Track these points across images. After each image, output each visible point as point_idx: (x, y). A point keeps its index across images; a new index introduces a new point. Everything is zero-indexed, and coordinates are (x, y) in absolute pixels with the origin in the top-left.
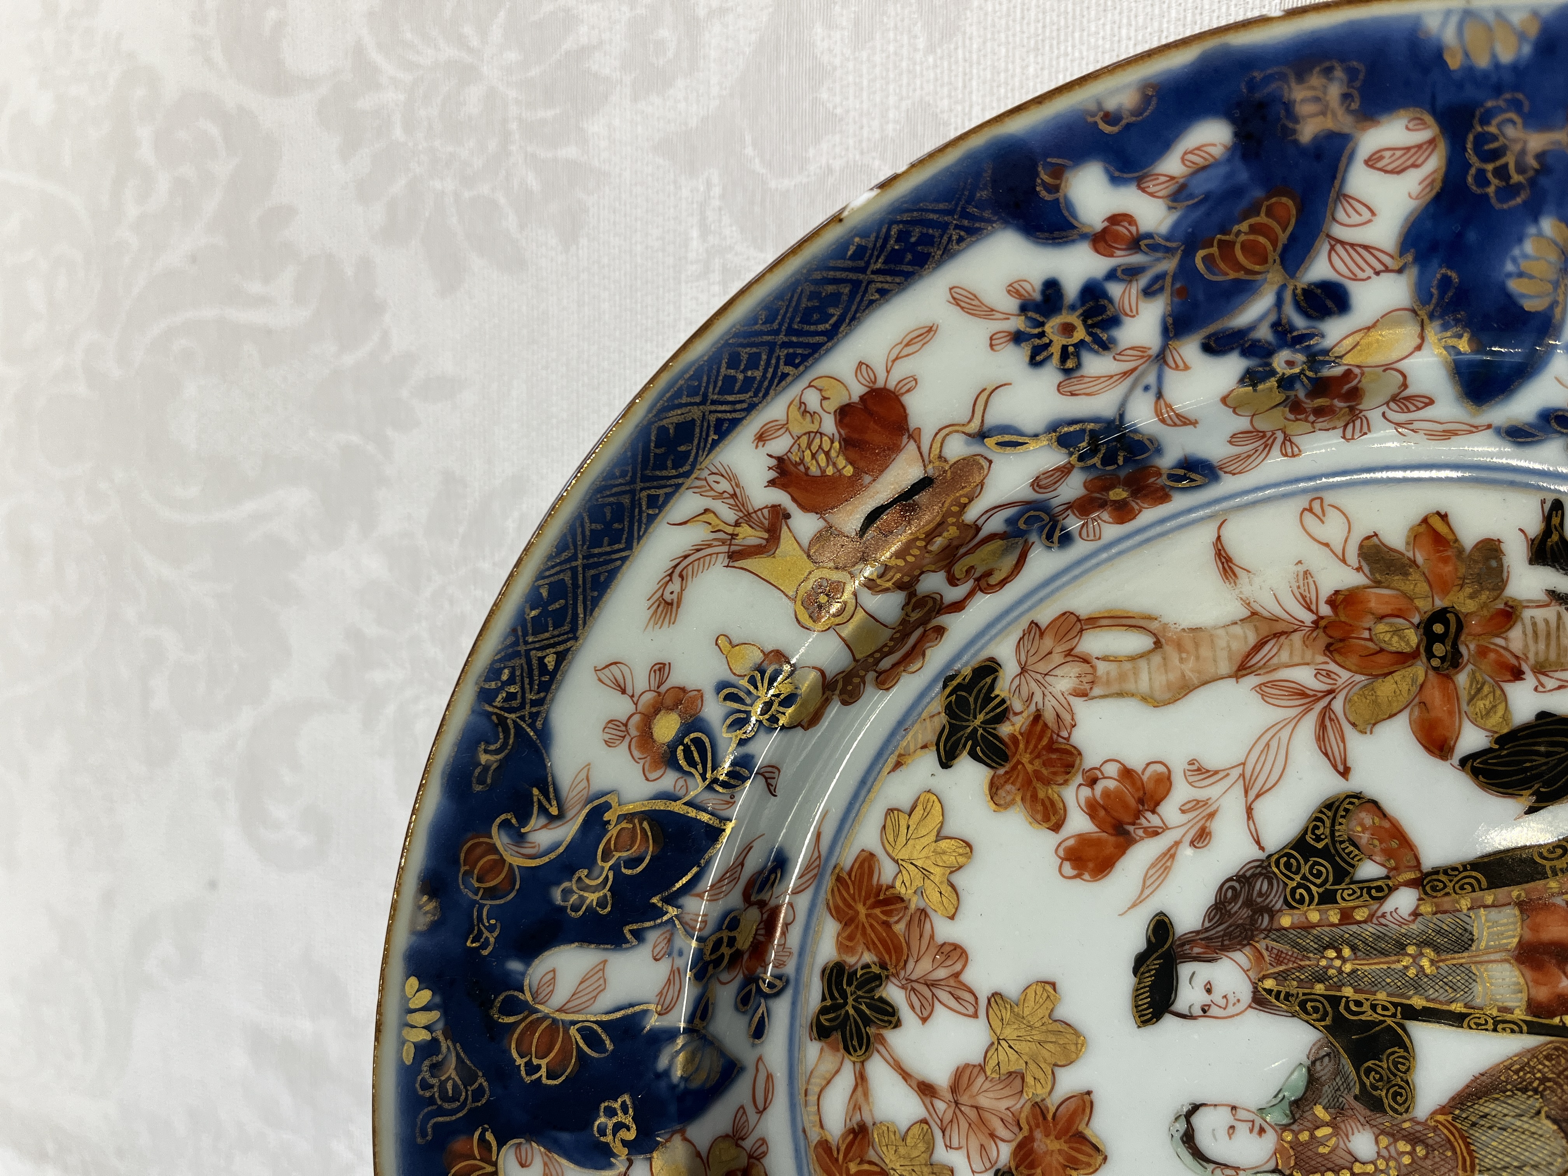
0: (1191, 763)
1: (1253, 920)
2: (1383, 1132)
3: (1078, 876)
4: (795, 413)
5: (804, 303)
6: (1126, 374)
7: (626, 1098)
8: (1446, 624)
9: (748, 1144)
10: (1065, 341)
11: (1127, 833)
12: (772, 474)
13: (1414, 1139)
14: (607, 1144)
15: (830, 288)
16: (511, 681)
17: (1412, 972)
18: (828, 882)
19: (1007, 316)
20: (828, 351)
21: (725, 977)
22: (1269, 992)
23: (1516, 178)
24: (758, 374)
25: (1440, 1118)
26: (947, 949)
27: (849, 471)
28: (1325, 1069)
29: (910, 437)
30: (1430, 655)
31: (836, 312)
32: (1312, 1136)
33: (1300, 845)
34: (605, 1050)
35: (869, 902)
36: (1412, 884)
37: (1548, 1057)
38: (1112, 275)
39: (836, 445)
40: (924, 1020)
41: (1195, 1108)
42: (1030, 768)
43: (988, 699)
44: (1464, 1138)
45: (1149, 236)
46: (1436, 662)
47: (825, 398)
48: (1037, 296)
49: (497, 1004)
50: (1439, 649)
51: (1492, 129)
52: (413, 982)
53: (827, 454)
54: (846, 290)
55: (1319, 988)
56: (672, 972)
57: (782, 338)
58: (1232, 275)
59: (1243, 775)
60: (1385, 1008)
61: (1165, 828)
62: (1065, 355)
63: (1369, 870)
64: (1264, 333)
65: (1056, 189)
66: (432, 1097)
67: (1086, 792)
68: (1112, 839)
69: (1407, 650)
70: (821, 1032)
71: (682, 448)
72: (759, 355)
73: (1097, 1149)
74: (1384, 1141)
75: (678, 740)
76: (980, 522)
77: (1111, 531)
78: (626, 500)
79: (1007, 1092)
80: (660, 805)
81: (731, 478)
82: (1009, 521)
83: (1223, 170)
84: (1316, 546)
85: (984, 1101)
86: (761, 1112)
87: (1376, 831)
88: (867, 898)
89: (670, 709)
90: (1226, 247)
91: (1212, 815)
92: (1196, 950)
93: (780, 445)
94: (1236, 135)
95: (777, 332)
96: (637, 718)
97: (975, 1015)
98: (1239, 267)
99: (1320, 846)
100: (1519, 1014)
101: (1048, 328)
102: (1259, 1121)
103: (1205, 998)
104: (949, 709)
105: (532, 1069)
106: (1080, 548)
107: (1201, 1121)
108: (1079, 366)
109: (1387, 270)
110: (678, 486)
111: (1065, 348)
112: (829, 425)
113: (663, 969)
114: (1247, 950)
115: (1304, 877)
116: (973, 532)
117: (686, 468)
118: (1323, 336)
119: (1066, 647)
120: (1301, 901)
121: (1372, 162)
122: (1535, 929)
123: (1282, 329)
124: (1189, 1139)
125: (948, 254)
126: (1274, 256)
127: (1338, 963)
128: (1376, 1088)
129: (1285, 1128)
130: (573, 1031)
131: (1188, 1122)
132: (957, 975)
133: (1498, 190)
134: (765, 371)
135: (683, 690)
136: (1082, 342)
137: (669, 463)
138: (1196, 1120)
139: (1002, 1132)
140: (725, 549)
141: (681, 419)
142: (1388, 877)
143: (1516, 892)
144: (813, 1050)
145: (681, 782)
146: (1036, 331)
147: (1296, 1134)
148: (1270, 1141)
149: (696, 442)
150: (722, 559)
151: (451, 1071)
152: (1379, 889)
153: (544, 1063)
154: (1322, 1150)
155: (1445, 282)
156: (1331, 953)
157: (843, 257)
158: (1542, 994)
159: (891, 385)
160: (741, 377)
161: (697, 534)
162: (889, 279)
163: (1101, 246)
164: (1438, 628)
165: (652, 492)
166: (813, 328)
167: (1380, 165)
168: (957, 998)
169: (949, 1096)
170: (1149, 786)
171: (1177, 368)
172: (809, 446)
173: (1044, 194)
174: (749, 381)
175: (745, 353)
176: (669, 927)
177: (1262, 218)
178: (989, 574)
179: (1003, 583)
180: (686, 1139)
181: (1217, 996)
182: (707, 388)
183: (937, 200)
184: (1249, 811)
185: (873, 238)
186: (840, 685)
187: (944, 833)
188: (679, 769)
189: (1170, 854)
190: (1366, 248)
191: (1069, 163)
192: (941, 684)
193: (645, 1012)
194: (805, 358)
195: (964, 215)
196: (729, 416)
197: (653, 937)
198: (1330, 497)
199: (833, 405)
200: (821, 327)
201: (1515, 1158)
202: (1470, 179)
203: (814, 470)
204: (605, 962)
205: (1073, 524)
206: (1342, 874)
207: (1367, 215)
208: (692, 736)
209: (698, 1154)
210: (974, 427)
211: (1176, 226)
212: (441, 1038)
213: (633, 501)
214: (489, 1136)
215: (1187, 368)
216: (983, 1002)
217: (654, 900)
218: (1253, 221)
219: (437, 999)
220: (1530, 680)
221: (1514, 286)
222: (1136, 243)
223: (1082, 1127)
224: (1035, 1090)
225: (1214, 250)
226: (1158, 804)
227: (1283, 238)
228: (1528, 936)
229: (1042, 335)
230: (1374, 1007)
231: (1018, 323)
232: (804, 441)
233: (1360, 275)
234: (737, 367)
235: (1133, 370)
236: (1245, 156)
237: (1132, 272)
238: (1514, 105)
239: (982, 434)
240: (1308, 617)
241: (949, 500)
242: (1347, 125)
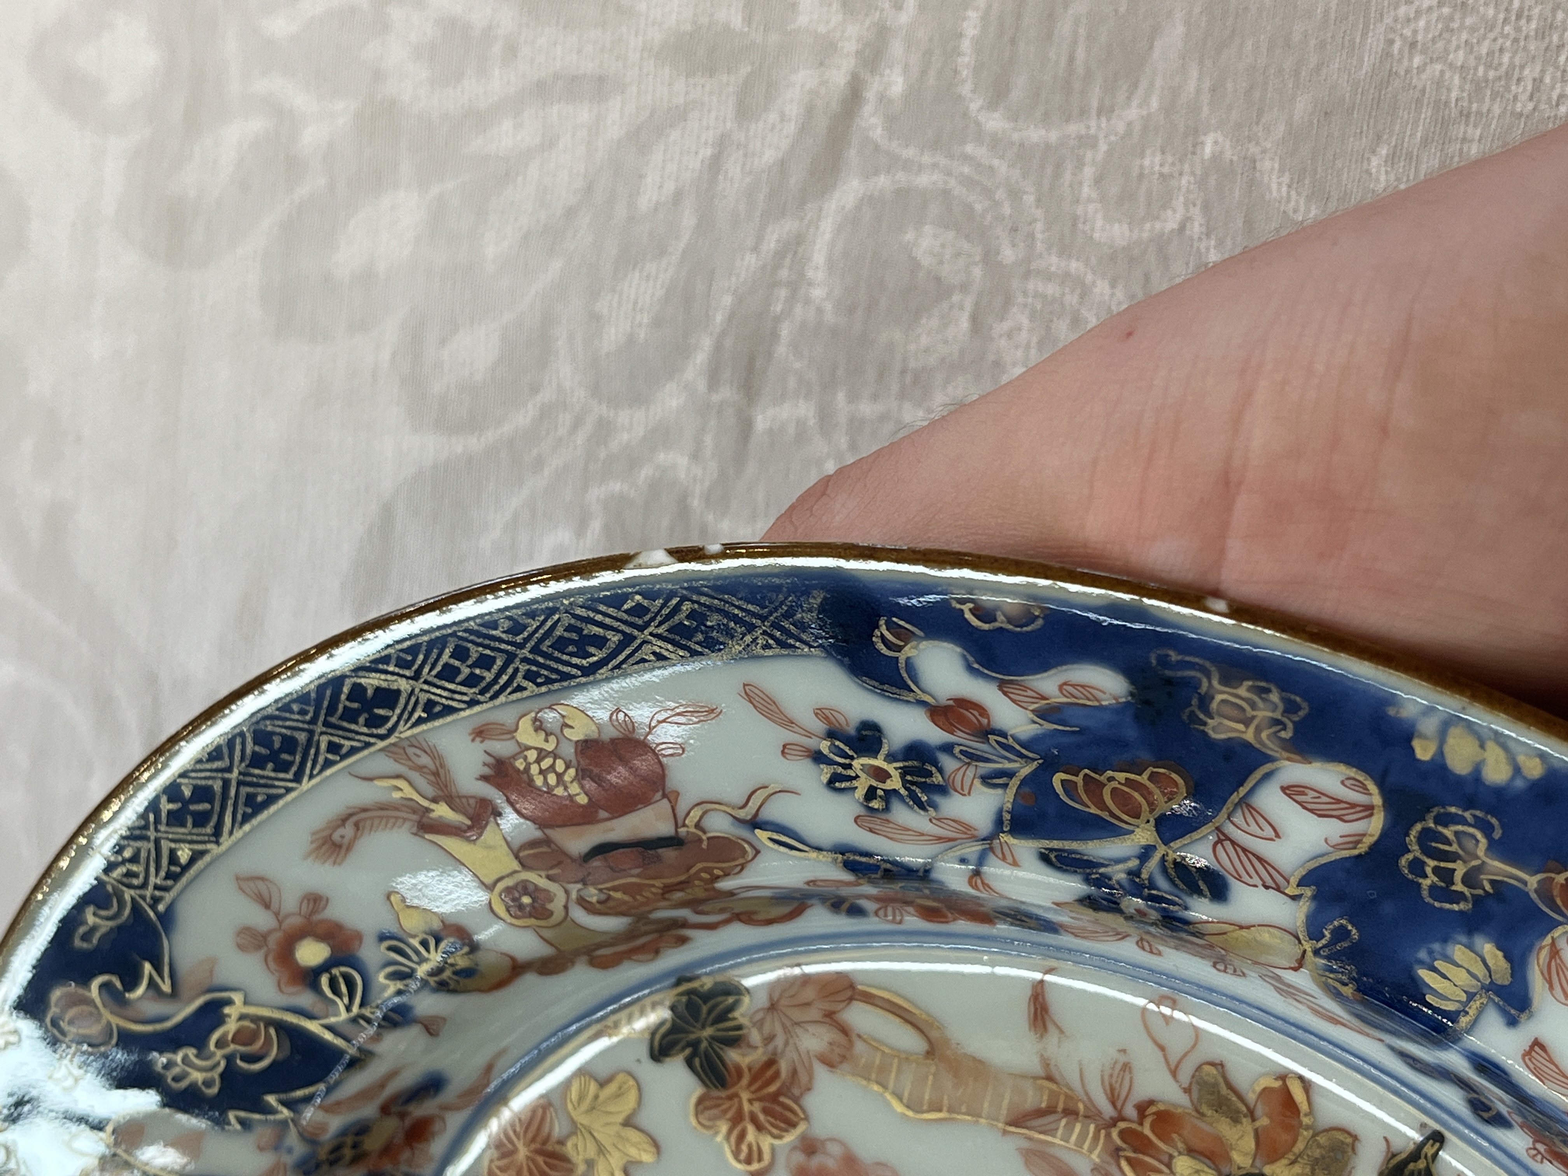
4: (526, 725)
5: (559, 632)
6: (939, 839)
10: (874, 783)
12: (487, 771)
15: (595, 630)
16: (134, 859)
19: (809, 736)
20: (580, 685)
23: (1460, 888)
24: (488, 676)
27: (582, 800)
29: (665, 796)
31: (597, 654)
35: (533, 1146)
38: (948, 748)
39: (572, 772)
42: (746, 1107)
45: (1003, 734)
47: (567, 725)
48: (850, 730)
51: (1448, 833)
53: (559, 776)
54: (614, 638)
56: (277, 1164)
57: (525, 652)
58: (1093, 810)
62: (871, 794)
64: (1118, 874)
65: (895, 648)
67: (799, 1158)
71: (381, 712)
72: (493, 660)
75: (325, 968)
76: (736, 891)
77: (921, 924)
78: (302, 737)
80: (290, 1019)
81: (436, 757)
83: (1106, 718)
84: (1151, 1044)
88: (531, 1144)
89: (320, 939)
90: (1094, 784)
93: (502, 748)
94: (1133, 695)
95: (519, 646)
96: (278, 935)
98: (1104, 807)
101: (856, 763)
104: (677, 1008)
106: (874, 924)
108: (887, 809)
109: (1278, 889)
110: (369, 744)
111: (872, 789)
112: (567, 750)
113: (266, 1160)
116: (727, 894)
117: (382, 731)
118: (1187, 908)
119: (828, 1006)
121: (1290, 790)
123: (1139, 881)
125: (750, 654)
126: (1149, 817)
133: (1434, 887)
134: (498, 675)
135: (339, 924)
136: (895, 791)
137: (361, 720)
140: (415, 818)
141: (384, 685)
145: (319, 1005)
146: (842, 760)
149: (398, 711)
150: (408, 826)
155: (1344, 930)
157: (617, 607)
159: (652, 741)
160: (466, 671)
161: (381, 794)
162: (670, 647)
163: (940, 717)
165: (336, 740)
166: (565, 657)
167: (1299, 798)
171: (1004, 859)
172: (538, 761)
173: (881, 647)
174: (475, 678)
175: (475, 652)
176: (281, 1126)
177: (1144, 778)
178: (752, 913)
179: (769, 922)
182: (422, 666)
185: (659, 602)
186: (535, 965)
187: (635, 1121)
188: (321, 992)
190: (1260, 859)
191: (920, 633)
192: (673, 980)
194: (550, 681)
195: (778, 626)
196: (444, 701)
197: (261, 1129)
199: (576, 734)
200: (576, 661)
202: (1403, 862)
203: (540, 784)
204: (201, 1134)
205: (869, 906)
207: (1270, 834)
208: (344, 969)
210: (745, 814)
211: (1039, 739)
213: (309, 741)
215: (1016, 864)
217: (268, 1099)
218: (1132, 776)
221: (1426, 975)
222: (984, 732)
225: (1079, 780)
227: (1164, 809)
229: (847, 766)
231: (821, 746)
232: (532, 755)
233: (1246, 878)
234: (463, 660)
235: (950, 840)
236: (1137, 717)
237: (973, 757)
238: (1486, 829)
239: (755, 824)
240: (1108, 1111)
241: (699, 866)
242: (1271, 747)
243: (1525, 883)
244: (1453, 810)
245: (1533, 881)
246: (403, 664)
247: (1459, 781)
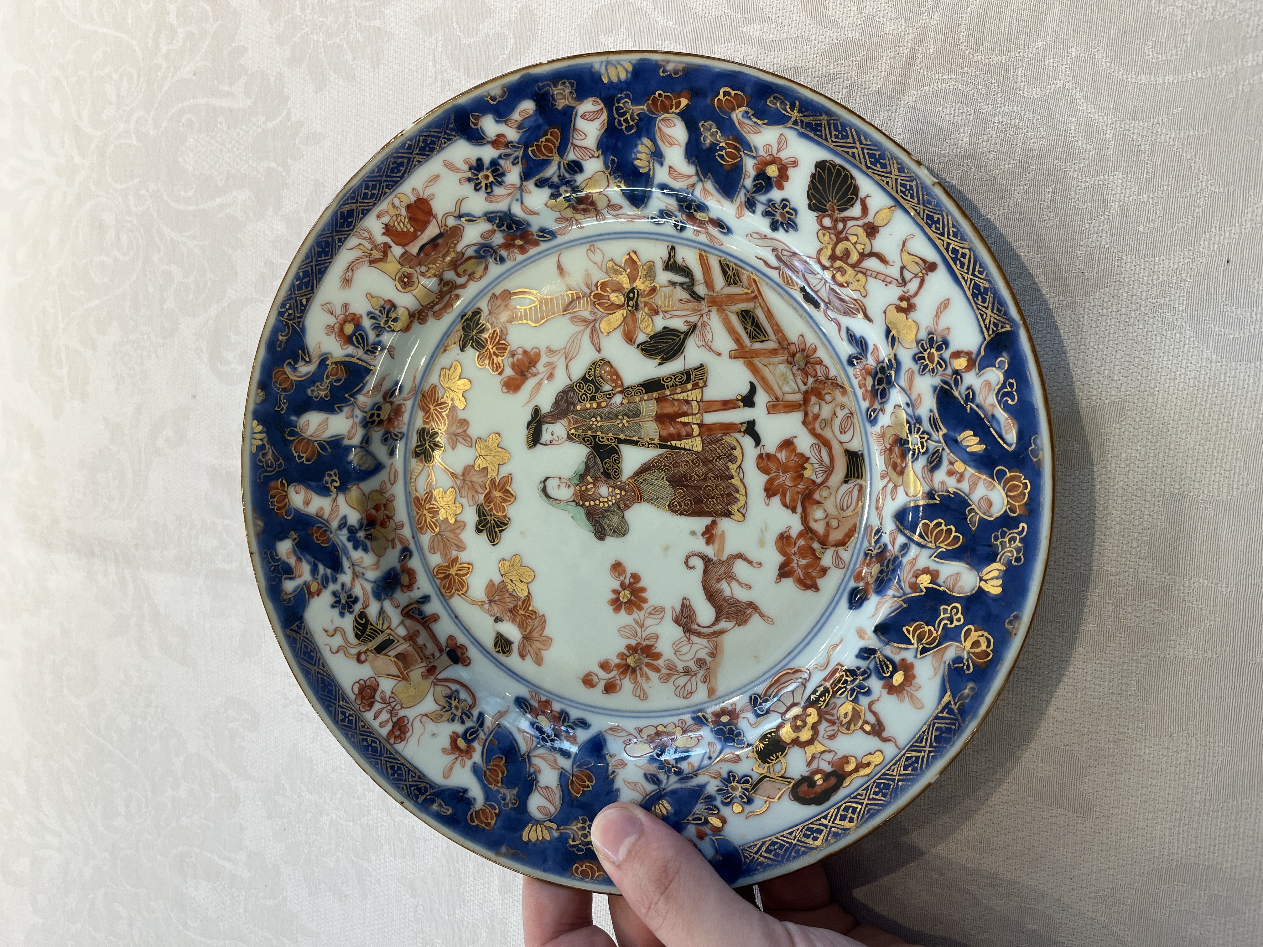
0: (547, 348)
1: (568, 408)
2: (611, 486)
3: (508, 392)
4: (391, 207)
5: (391, 166)
6: (509, 194)
7: (336, 470)
8: (634, 294)
9: (386, 495)
10: (486, 182)
11: (525, 375)
12: (384, 231)
13: (621, 489)
14: (328, 487)
15: (400, 160)
16: (290, 308)
17: (620, 425)
18: (419, 397)
19: (465, 172)
20: (401, 183)
21: (376, 429)
22: (573, 434)
23: (631, 123)
24: (376, 192)
25: (630, 480)
26: (462, 421)
27: (412, 230)
28: (591, 464)
29: (434, 217)
30: (628, 305)
31: (403, 169)
32: (586, 488)
33: (584, 379)
34: (328, 452)
35: (434, 404)
36: (620, 392)
37: (666, 457)
38: (500, 157)
39: (407, 219)
40: (453, 449)
41: (547, 478)
42: (492, 351)
43: (478, 324)
44: (638, 488)
45: (512, 142)
46: (630, 308)
47: (401, 202)
48: (475, 164)
49: (287, 432)
50: (631, 303)
51: (621, 105)
52: (256, 422)
53: (403, 223)
54: (406, 160)
55: (589, 432)
56: (353, 423)
57: (384, 178)
58: (542, 158)
59: (565, 352)
60: (612, 439)
61: (538, 373)
62: (486, 187)
63: (607, 387)
64: (556, 179)
65: (476, 124)
66: (263, 466)
67: (511, 360)
68: (520, 378)
69: (621, 304)
70: (417, 455)
71: (350, 220)
72: (376, 185)
73: (513, 495)
74: (611, 489)
75: (354, 334)
76: (463, 251)
77: (520, 257)
78: (330, 240)
79: (482, 475)
80: (347, 359)
81: (369, 232)
82: (476, 251)
83: (533, 118)
84: (592, 264)
85: (474, 479)
86: (392, 484)
87: (609, 373)
88: (434, 402)
89: (350, 322)
90: (538, 147)
91: (554, 368)
92: (549, 419)
93: (386, 219)
94: (536, 106)
95: (382, 176)
96: (337, 325)
97: (471, 446)
98: (544, 154)
99: (590, 379)
100: (656, 441)
101: (479, 176)
102: (568, 483)
103: (550, 438)
104: (463, 328)
105: (300, 457)
106: (508, 264)
107: (549, 484)
108: (492, 191)
109: (594, 157)
110: (349, 235)
111: (486, 184)
112: (403, 212)
113: (350, 422)
114: (565, 419)
115: (585, 391)
116: (461, 256)
117: (352, 227)
118: (575, 181)
119: (505, 303)
120: (584, 400)
121: (583, 116)
122: (661, 408)
123: (562, 178)
124: (544, 490)
125: (442, 149)
126: (555, 150)
127: (596, 423)
128: (608, 469)
129: (577, 485)
130: (316, 444)
131: (544, 484)
132: (465, 431)
133: (626, 127)
134: (379, 191)
135: (354, 314)
136: (492, 182)
137: (345, 226)
138: (547, 483)
139: (480, 490)
140: (368, 259)
141: (349, 209)
142: (612, 390)
143: (655, 395)
144: (414, 462)
145: (355, 351)
146: (475, 177)
147: (581, 487)
148: (572, 491)
149: (355, 218)
150: (367, 263)
151: (270, 456)
152: (610, 395)
153: (304, 455)
154: (590, 493)
155: (613, 160)
156: (594, 419)
157: (404, 149)
158: (664, 433)
159: (425, 197)
160: (370, 193)
161: (357, 253)
162: (421, 157)
163: (495, 145)
164: (631, 295)
165: (340, 237)
166: (395, 175)
167: (586, 117)
168: (465, 440)
169: (461, 478)
170: (533, 357)
171: (527, 192)
172: (397, 220)
173: (473, 126)
174: (373, 194)
175: (371, 184)
176: (352, 406)
177: (549, 137)
178: (474, 273)
179: (481, 277)
180: (359, 488)
181: (555, 437)
182: (358, 197)
183: (436, 128)
184: (567, 366)
185: (414, 141)
186: (417, 316)
187: (462, 377)
188: (354, 345)
189: (540, 383)
190: (585, 148)
191: (480, 115)
192: (460, 319)
193: (343, 438)
194: (393, 186)
195: (446, 133)
196: (366, 208)
197: (346, 409)
198: (597, 244)
199: (404, 204)
200: (398, 175)
201: (655, 495)
202: (616, 124)
203: (399, 229)
204: (328, 418)
205: (504, 253)
206: (597, 389)
207: (584, 136)
208: (359, 332)
209: (364, 494)
210: (456, 214)
211: (520, 138)
212: (266, 444)
213: (332, 239)
214: (284, 482)
215: (530, 192)
216: (474, 441)
217: (346, 396)
218: (546, 137)
219: (265, 429)
220: (661, 315)
221: (637, 163)
222: (507, 144)
223: (508, 488)
224: (492, 474)
225: (535, 148)
226: (536, 364)
227: (557, 144)
228: (659, 411)
229: (478, 179)
230: (608, 439)
231: (469, 174)
232: (395, 218)
233: (585, 158)
234: (368, 189)
235: (512, 193)
236: (540, 114)
237: (507, 156)
238: (627, 96)
239: (460, 217)
240: (588, 291)
241: (450, 242)
242: (573, 103)
243: (643, 110)
244: (619, 96)
245: (645, 107)
246: (353, 198)
247: (617, 84)
